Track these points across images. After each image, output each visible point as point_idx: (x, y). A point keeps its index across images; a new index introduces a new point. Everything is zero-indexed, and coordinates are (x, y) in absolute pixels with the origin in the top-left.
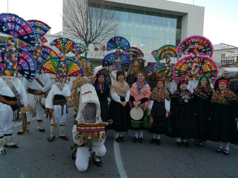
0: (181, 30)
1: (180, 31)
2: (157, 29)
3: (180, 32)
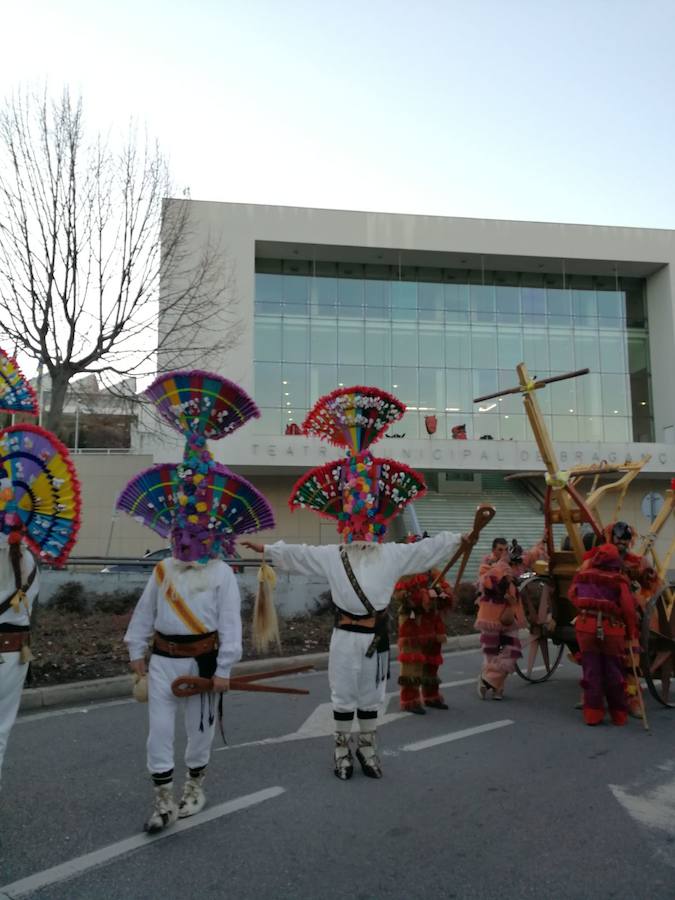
0: (647, 333)
1: (643, 336)
2: (543, 335)
3: (644, 339)
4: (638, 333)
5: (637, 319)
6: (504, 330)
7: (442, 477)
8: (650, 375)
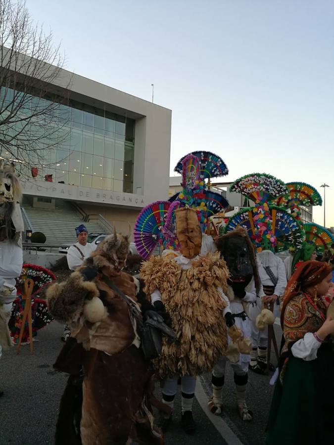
0: (134, 144)
1: (132, 146)
2: (92, 137)
3: (132, 147)
4: (129, 144)
5: (130, 137)
6: (75, 131)
7: (35, 199)
8: (133, 164)
